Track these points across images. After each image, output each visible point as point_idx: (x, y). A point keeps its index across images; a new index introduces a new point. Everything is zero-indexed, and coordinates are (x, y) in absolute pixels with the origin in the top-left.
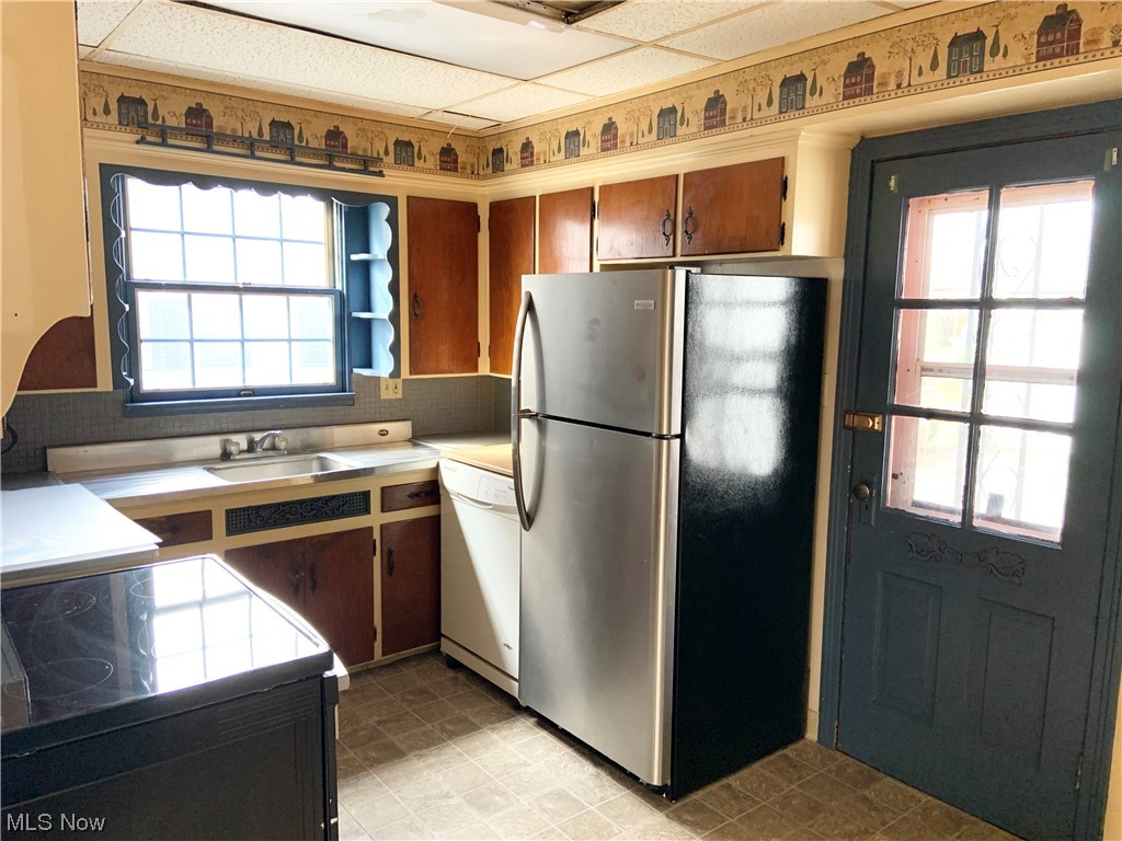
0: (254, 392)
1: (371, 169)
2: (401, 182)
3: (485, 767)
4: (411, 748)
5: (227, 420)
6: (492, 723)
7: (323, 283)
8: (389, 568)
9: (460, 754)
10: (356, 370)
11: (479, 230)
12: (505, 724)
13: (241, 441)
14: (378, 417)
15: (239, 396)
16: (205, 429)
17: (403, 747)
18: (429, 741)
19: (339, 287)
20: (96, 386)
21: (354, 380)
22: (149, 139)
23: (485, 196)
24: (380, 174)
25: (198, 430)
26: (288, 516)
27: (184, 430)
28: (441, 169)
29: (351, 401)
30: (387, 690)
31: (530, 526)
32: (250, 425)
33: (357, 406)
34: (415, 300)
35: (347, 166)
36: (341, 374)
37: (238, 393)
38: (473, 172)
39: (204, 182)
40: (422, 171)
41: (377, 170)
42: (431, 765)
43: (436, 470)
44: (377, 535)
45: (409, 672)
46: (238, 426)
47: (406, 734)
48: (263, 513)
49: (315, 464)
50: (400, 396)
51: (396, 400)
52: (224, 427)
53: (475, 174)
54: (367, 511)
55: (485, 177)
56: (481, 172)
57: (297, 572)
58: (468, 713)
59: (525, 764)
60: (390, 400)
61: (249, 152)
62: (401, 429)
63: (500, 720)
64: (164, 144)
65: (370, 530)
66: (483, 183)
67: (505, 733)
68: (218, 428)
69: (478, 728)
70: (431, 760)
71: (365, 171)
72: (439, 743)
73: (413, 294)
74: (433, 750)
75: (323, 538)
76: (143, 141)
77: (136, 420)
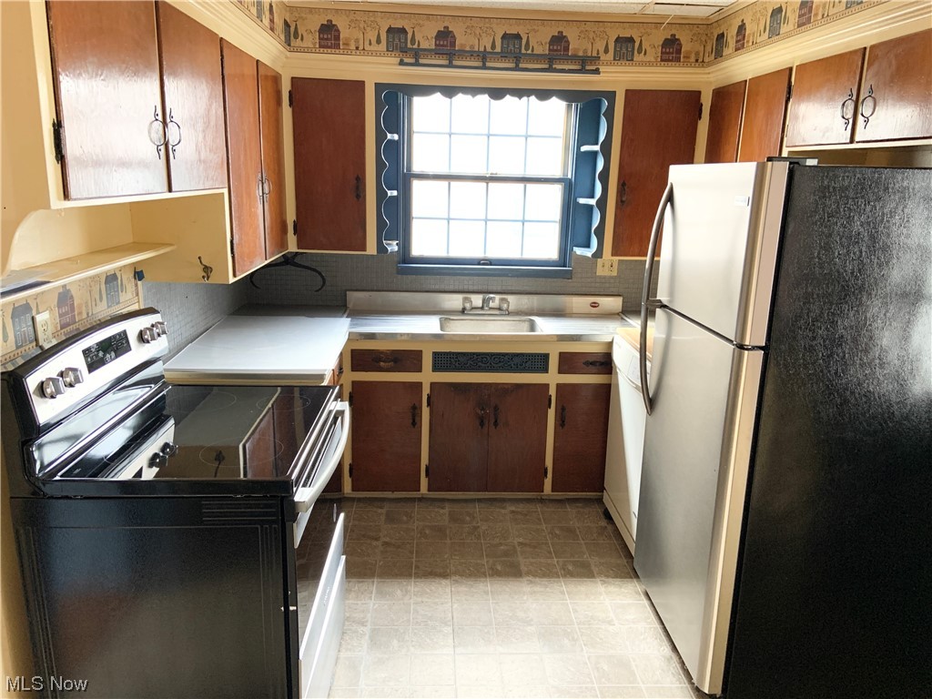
0: (490, 262)
1: (588, 68)
2: (617, 78)
3: (575, 611)
4: (529, 573)
5: (467, 282)
6: (607, 576)
7: (558, 174)
8: (561, 421)
9: (563, 593)
10: (575, 249)
11: (700, 118)
12: (618, 581)
13: (477, 300)
14: (592, 290)
15: (479, 264)
16: (451, 288)
17: (523, 568)
18: (547, 572)
19: (569, 176)
20: (365, 250)
21: (573, 258)
22: (406, 60)
23: (711, 83)
24: (597, 71)
25: (447, 288)
26: (480, 364)
27: (437, 287)
28: (662, 60)
29: (568, 275)
30: (544, 520)
31: (651, 412)
32: (485, 288)
33: (574, 280)
34: (622, 186)
35: (567, 67)
36: (565, 250)
37: (479, 262)
38: (697, 61)
39: (449, 91)
40: (642, 64)
41: (594, 68)
42: (534, 592)
43: (610, 344)
44: (552, 392)
45: (571, 511)
46: (475, 288)
47: (534, 560)
48: (461, 359)
49: (526, 325)
50: (615, 274)
51: (611, 277)
52: (466, 288)
53: (700, 62)
54: (545, 370)
55: (710, 64)
56: (706, 60)
57: (483, 409)
58: (594, 561)
59: (610, 623)
60: (605, 277)
61: (480, 64)
62: (614, 303)
63: (616, 577)
64: (417, 64)
65: (546, 386)
66: (707, 70)
67: (612, 589)
68: (461, 288)
69: (593, 576)
70: (537, 588)
71: (582, 71)
72: (553, 577)
73: (622, 182)
74: (545, 581)
75: (506, 387)
76: (402, 63)
77: (405, 276)
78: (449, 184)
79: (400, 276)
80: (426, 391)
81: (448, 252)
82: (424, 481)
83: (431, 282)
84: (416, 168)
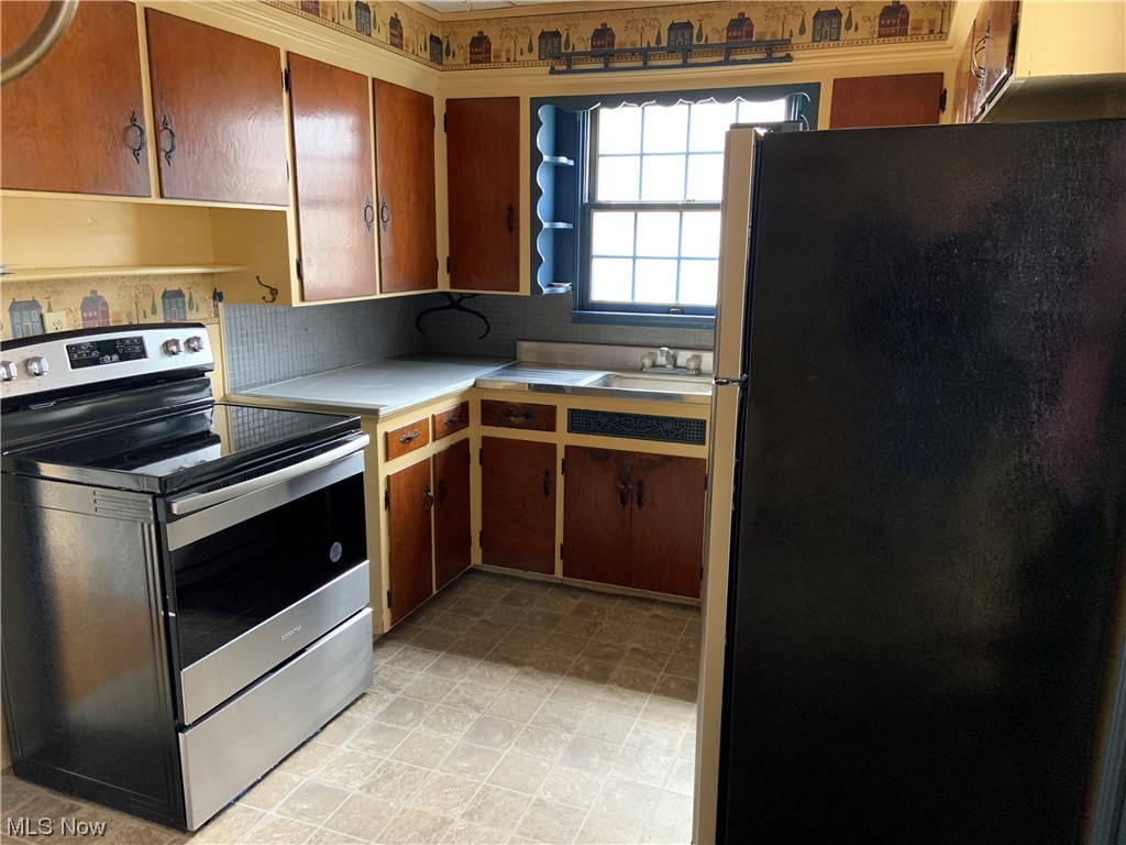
0: (683, 310)
1: (776, 54)
5: (652, 334)
11: (943, 110)
15: (668, 312)
16: (634, 340)
20: (518, 290)
22: (557, 68)
24: (788, 59)
25: (628, 341)
26: (623, 428)
28: (880, 36)
35: (750, 57)
37: (667, 309)
38: (932, 32)
40: (851, 43)
41: (784, 54)
46: (662, 341)
48: (602, 420)
52: (651, 341)
57: (625, 483)
61: (641, 64)
64: (569, 71)
66: (948, 43)
68: (645, 341)
71: (768, 60)
75: (652, 458)
76: (553, 71)
77: (581, 326)
78: (636, 215)
79: (575, 325)
80: (561, 455)
81: (633, 298)
82: (559, 564)
83: (610, 332)
84: (601, 197)
